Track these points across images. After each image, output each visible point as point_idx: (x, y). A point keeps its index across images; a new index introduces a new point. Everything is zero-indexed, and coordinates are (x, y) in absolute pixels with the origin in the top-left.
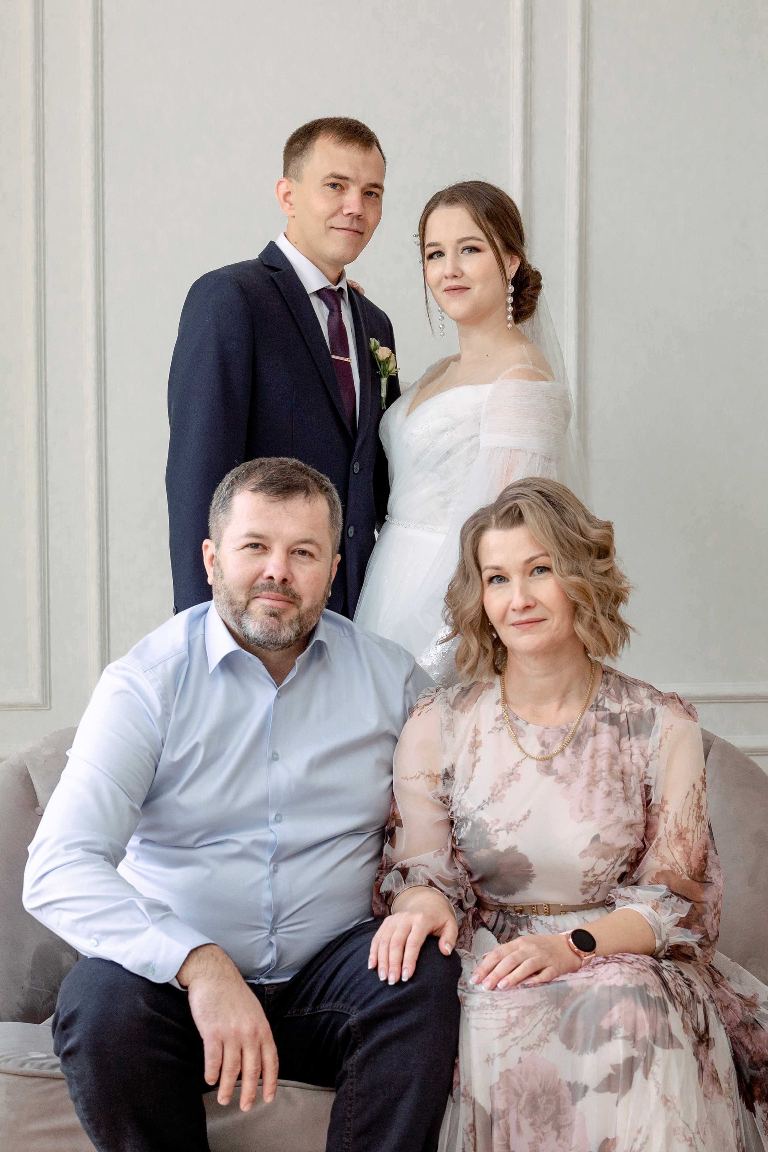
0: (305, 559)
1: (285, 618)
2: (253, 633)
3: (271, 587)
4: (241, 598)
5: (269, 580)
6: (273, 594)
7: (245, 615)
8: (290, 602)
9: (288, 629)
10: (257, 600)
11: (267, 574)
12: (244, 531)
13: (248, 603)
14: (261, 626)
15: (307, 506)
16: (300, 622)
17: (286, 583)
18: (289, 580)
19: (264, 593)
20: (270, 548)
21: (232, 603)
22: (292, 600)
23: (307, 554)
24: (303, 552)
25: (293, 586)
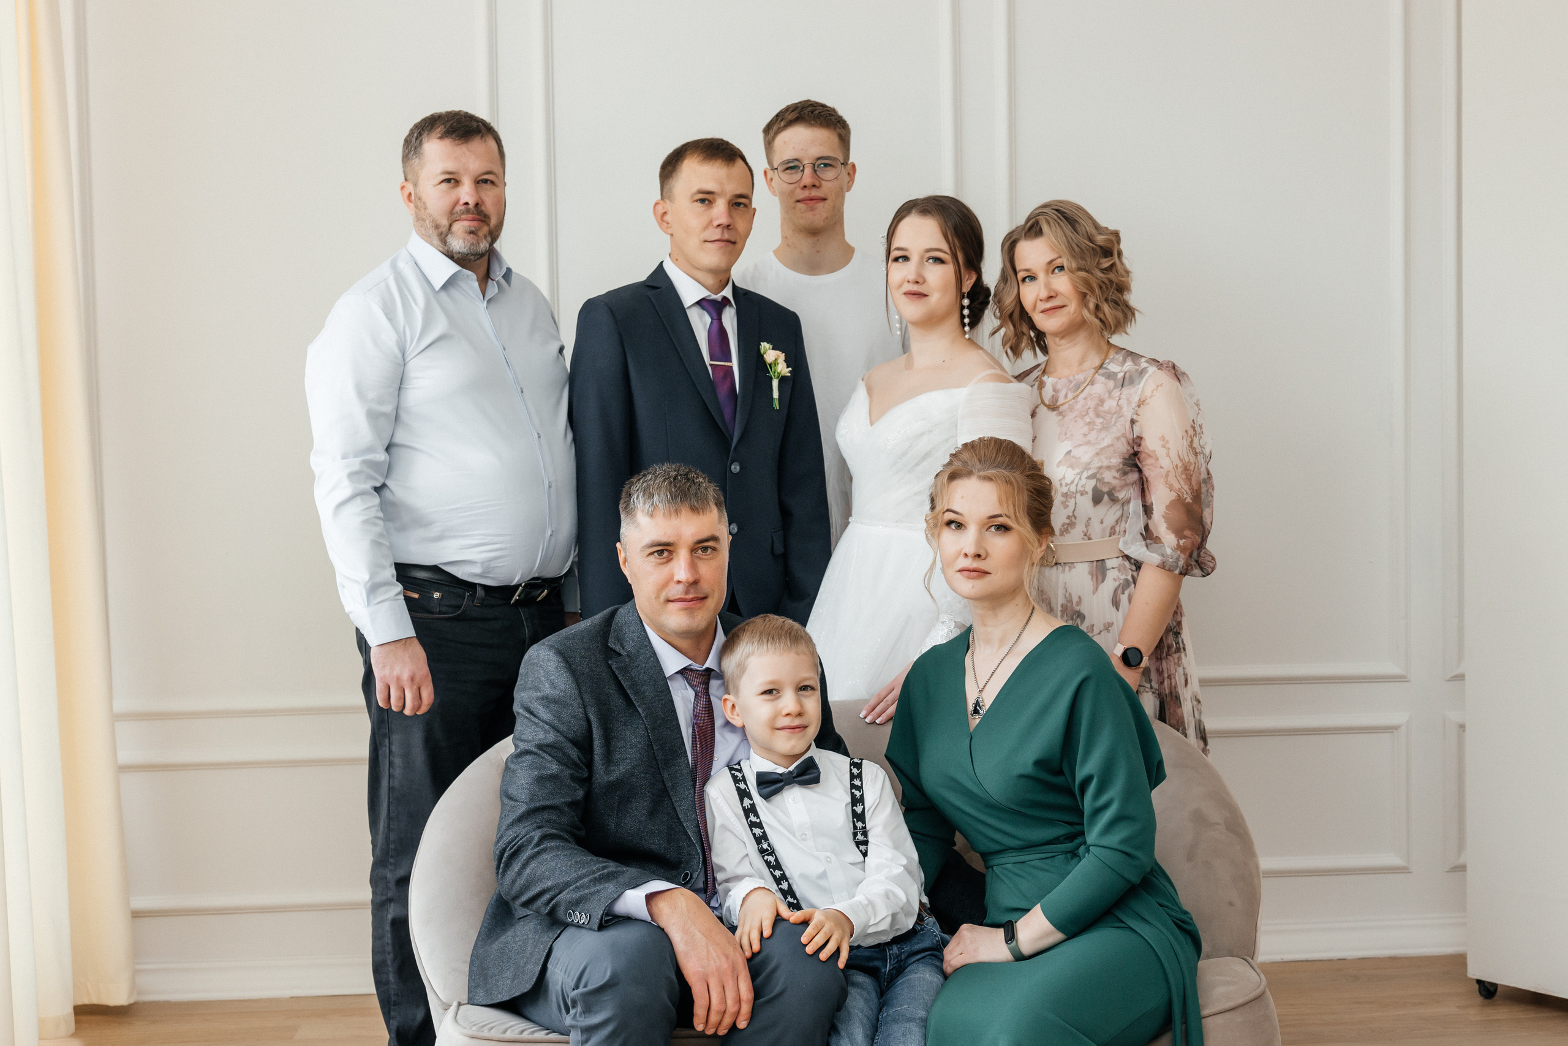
0: (488, 186)
1: (481, 234)
2: (458, 248)
3: (468, 211)
4: (445, 222)
5: (465, 206)
6: (470, 216)
7: (449, 236)
8: (482, 221)
9: (484, 242)
10: (457, 222)
11: (462, 201)
12: (439, 171)
13: (451, 225)
14: (464, 242)
15: (483, 145)
16: (491, 236)
17: (479, 206)
18: (480, 203)
19: (463, 216)
20: (461, 181)
21: (437, 227)
22: (483, 219)
23: (489, 182)
24: (486, 181)
25: (483, 208)
